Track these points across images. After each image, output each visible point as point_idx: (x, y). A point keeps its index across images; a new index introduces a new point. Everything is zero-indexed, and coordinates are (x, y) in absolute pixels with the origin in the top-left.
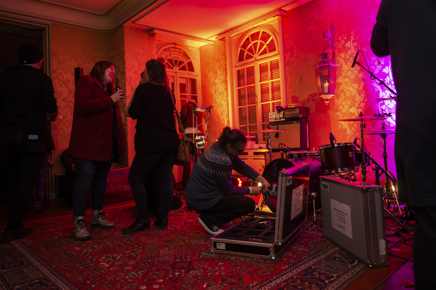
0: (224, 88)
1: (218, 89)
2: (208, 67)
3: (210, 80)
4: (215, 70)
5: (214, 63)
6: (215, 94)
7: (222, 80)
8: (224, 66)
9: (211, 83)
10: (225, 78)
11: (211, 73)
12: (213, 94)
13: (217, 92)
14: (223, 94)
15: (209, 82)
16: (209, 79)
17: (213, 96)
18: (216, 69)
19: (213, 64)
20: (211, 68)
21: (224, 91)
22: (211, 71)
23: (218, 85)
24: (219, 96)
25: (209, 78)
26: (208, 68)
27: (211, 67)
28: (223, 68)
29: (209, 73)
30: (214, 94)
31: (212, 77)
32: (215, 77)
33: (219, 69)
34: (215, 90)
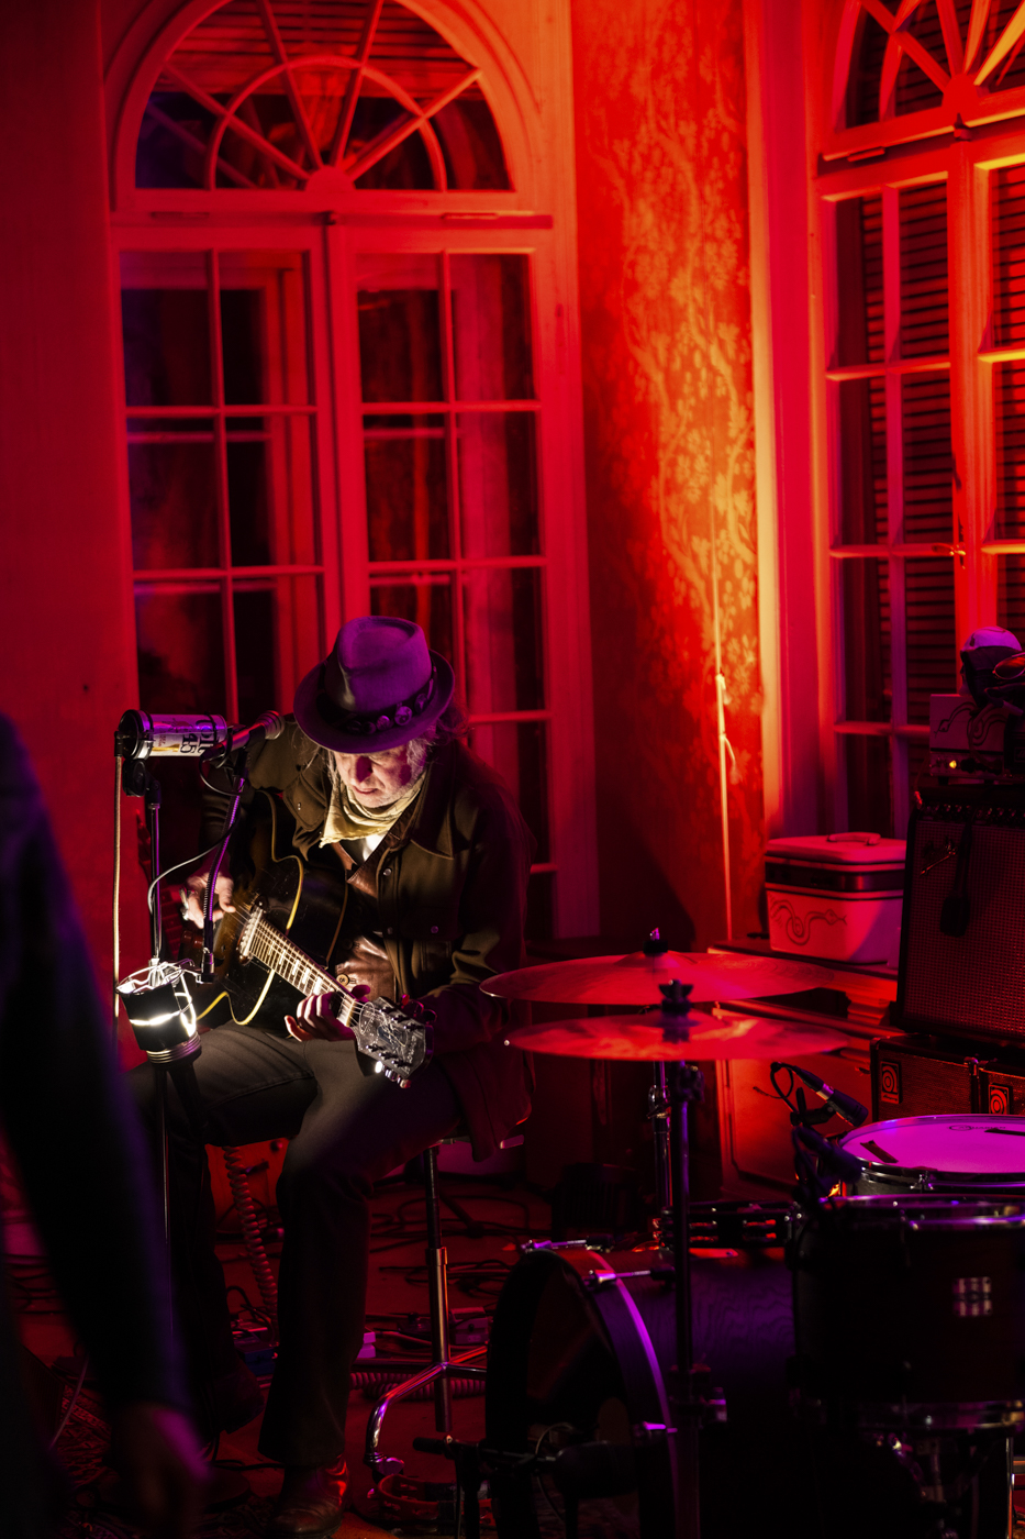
0: (728, 361)
1: (688, 364)
2: (621, 148)
3: (639, 269)
4: (673, 187)
5: (666, 117)
6: (673, 407)
7: (720, 284)
8: (732, 156)
9: (648, 304)
10: (738, 268)
11: (642, 206)
12: (657, 406)
13: (686, 389)
14: (726, 418)
15: (633, 286)
16: (633, 265)
17: (658, 423)
18: (677, 171)
19: (660, 129)
20: (646, 159)
21: (726, 399)
22: (647, 187)
23: (690, 331)
24: (694, 436)
25: (630, 256)
26: (623, 157)
27: (642, 148)
28: (725, 178)
29: (633, 209)
30: (665, 413)
31: (652, 246)
32: (671, 247)
33: (700, 177)
34: (667, 372)
